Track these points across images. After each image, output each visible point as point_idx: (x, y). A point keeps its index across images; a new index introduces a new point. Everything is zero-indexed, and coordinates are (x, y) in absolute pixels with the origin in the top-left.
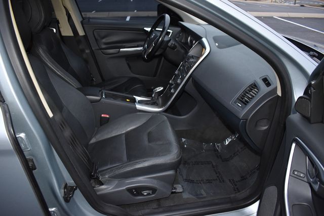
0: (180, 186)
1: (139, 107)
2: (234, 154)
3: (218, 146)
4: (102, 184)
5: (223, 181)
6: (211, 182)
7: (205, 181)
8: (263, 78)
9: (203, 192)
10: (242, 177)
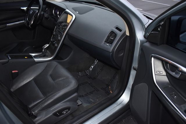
0: (79, 101)
1: (36, 60)
2: (98, 74)
3: (87, 72)
4: (36, 117)
5: (98, 90)
6: (93, 93)
7: (89, 93)
8: (116, 27)
9: (91, 100)
10: (107, 85)
